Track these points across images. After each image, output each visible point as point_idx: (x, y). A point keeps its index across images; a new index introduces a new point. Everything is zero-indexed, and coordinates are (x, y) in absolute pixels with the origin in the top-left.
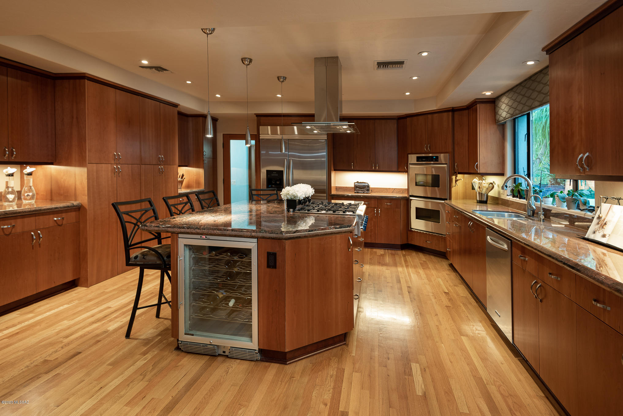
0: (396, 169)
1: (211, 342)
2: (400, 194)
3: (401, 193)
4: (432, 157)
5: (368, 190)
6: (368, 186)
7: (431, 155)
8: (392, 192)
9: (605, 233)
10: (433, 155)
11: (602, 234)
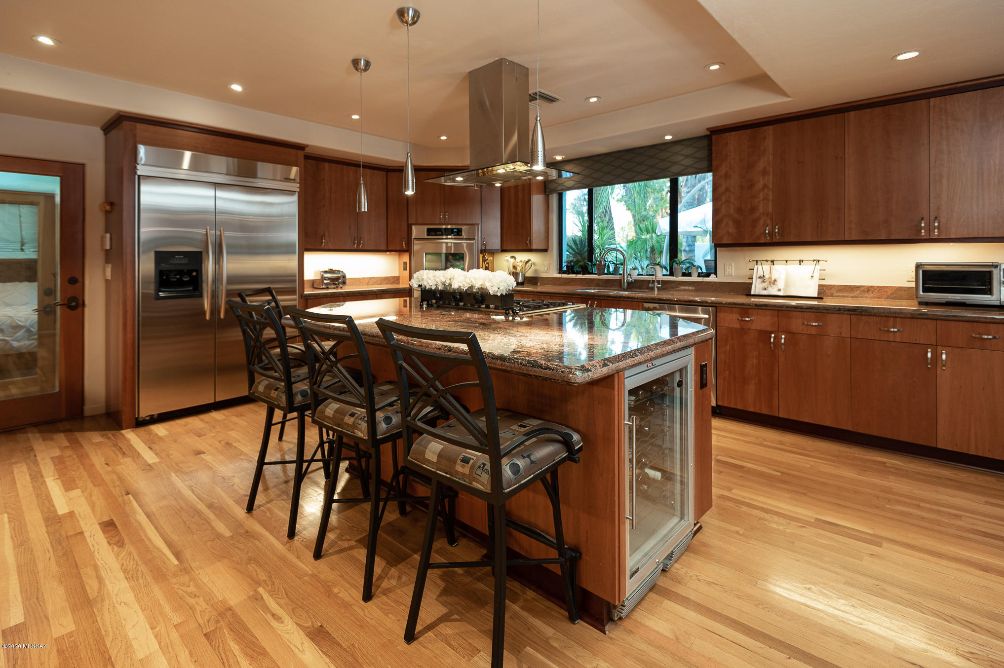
0: (383, 247)
1: (657, 560)
2: (378, 286)
3: (379, 284)
4: (452, 229)
5: (344, 283)
6: (344, 277)
7: (449, 227)
8: (368, 284)
9: (780, 288)
10: (454, 227)
11: (777, 289)
